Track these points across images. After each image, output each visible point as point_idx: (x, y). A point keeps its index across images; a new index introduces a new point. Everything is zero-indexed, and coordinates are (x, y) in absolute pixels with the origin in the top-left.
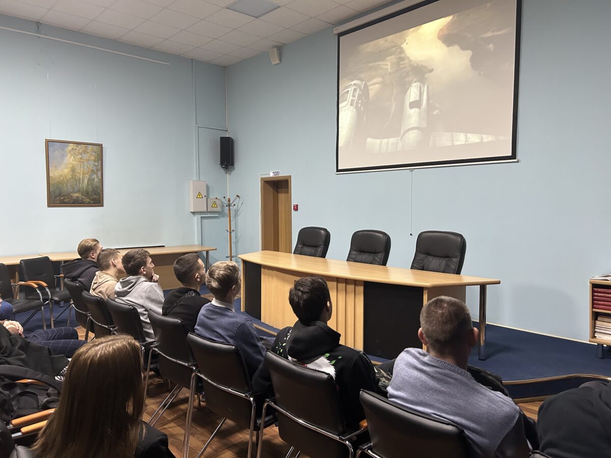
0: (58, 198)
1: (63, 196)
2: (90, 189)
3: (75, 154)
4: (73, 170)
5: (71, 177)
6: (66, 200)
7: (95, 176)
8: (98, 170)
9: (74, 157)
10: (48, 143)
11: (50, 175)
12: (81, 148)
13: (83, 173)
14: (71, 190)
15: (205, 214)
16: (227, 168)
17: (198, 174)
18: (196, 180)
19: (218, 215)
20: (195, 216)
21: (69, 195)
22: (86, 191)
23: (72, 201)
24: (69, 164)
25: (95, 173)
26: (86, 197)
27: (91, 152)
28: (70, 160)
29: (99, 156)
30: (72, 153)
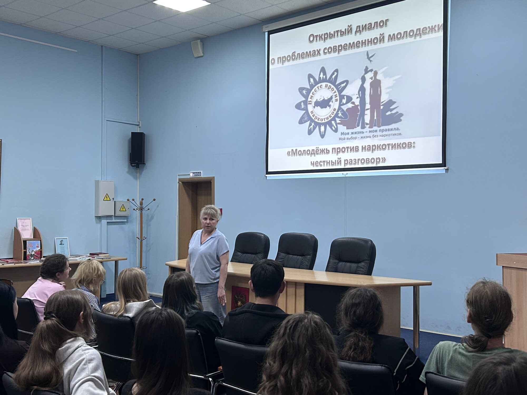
15: (112, 219)
16: (139, 168)
17: (105, 173)
18: (103, 180)
19: (126, 221)
20: (100, 221)
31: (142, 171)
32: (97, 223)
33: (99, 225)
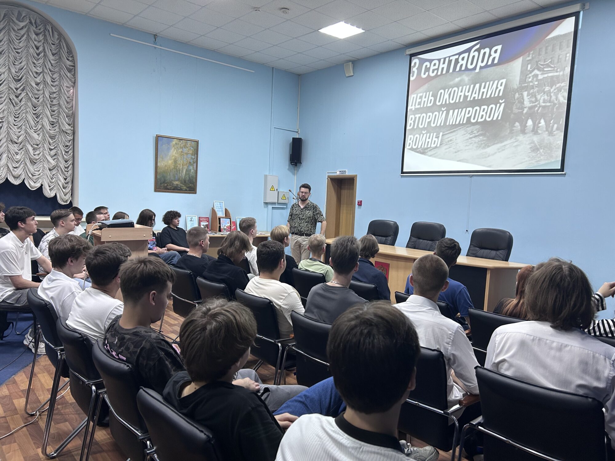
0: (163, 185)
1: (166, 183)
2: (188, 179)
3: (177, 148)
4: (175, 161)
5: (173, 167)
6: (169, 187)
7: (191, 168)
8: (194, 163)
9: (177, 151)
10: (158, 138)
11: (158, 165)
12: (182, 143)
13: (183, 164)
14: (172, 178)
15: (276, 205)
16: (297, 166)
17: (272, 169)
18: (270, 175)
19: (285, 207)
20: (267, 206)
21: (171, 182)
22: (184, 180)
23: (173, 188)
24: (173, 156)
25: (192, 165)
26: (184, 185)
27: (190, 147)
28: (173, 153)
29: (196, 151)
30: (176, 147)
31: (299, 168)
32: (265, 207)
33: (266, 209)
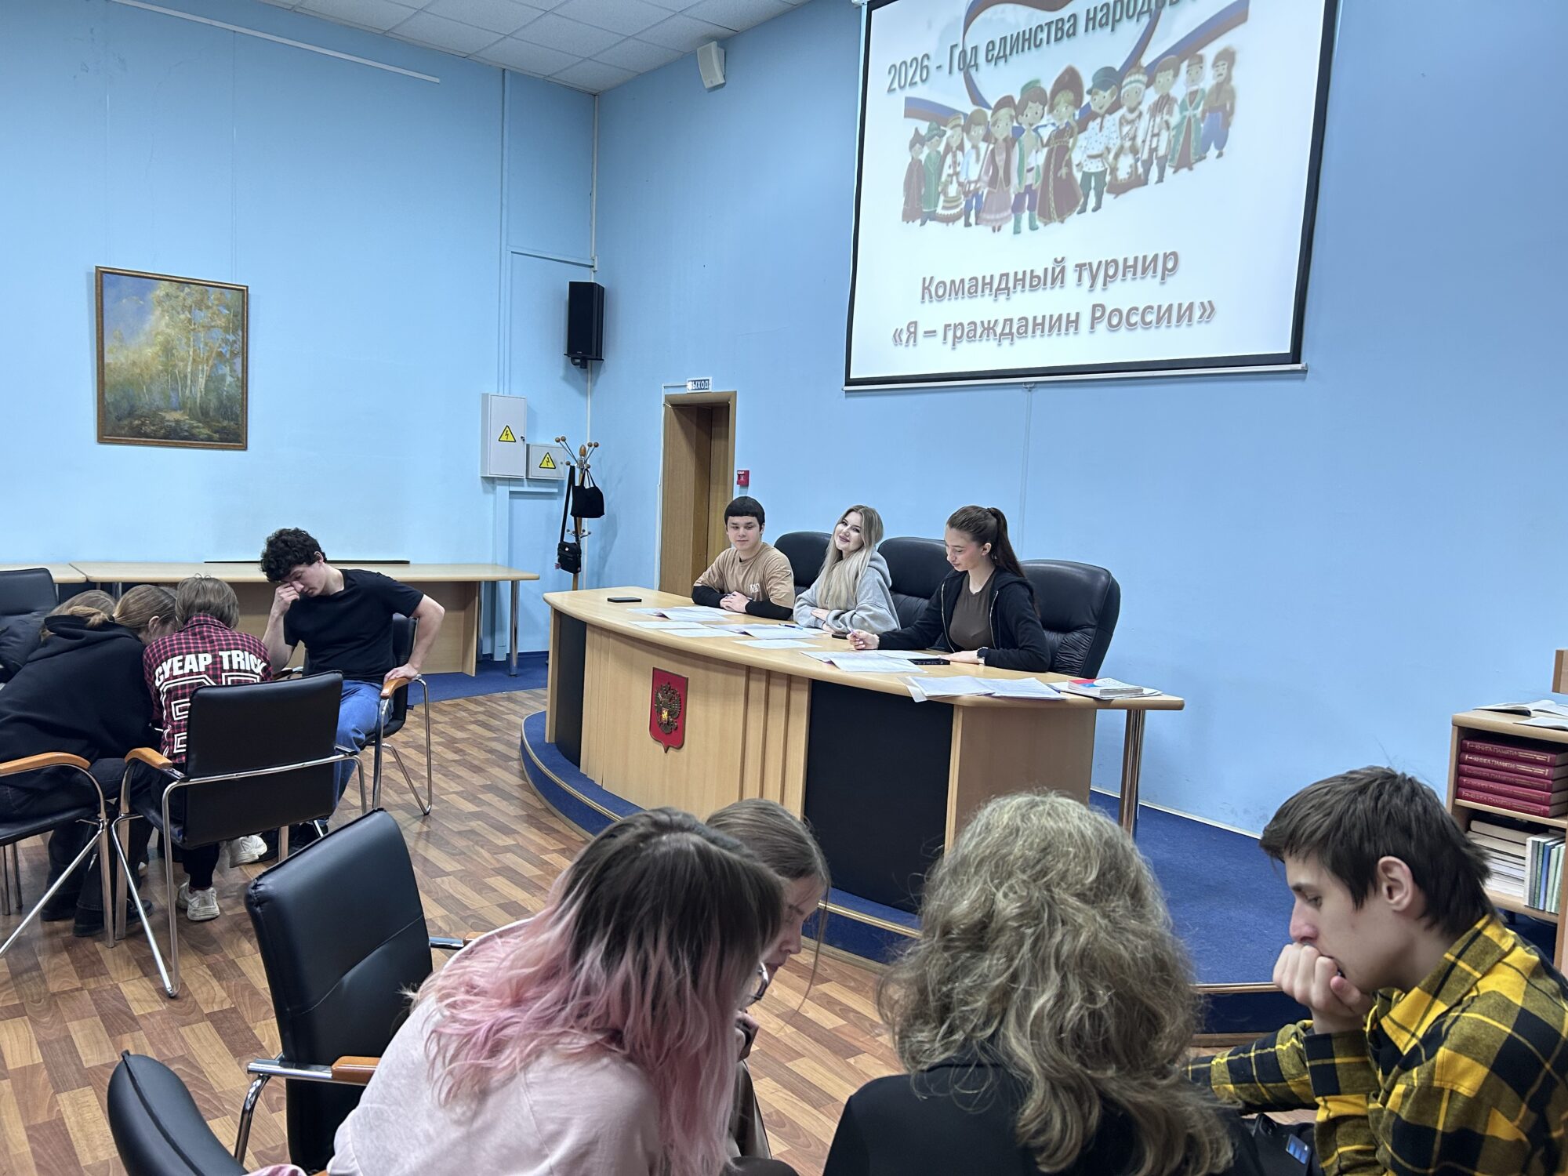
0: (126, 422)
1: (139, 417)
2: (213, 403)
3: (173, 308)
4: (168, 350)
5: (160, 368)
6: (148, 429)
7: (226, 370)
8: (234, 354)
9: (171, 318)
10: (103, 278)
11: (106, 360)
12: (189, 295)
13: (194, 360)
14: (162, 404)
15: (523, 486)
16: (586, 367)
17: (507, 377)
18: (501, 393)
19: (556, 490)
20: (494, 489)
21: (155, 414)
22: (201, 408)
23: (163, 431)
24: (158, 334)
25: (227, 360)
26: (201, 425)
27: (217, 305)
28: (159, 324)
29: (239, 317)
30: (167, 304)
31: (598, 377)
32: (485, 492)
33: (491, 497)
